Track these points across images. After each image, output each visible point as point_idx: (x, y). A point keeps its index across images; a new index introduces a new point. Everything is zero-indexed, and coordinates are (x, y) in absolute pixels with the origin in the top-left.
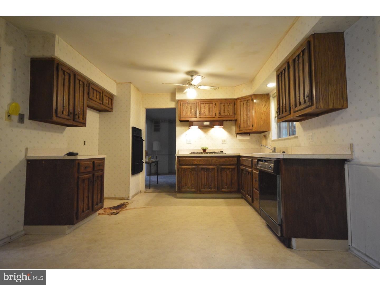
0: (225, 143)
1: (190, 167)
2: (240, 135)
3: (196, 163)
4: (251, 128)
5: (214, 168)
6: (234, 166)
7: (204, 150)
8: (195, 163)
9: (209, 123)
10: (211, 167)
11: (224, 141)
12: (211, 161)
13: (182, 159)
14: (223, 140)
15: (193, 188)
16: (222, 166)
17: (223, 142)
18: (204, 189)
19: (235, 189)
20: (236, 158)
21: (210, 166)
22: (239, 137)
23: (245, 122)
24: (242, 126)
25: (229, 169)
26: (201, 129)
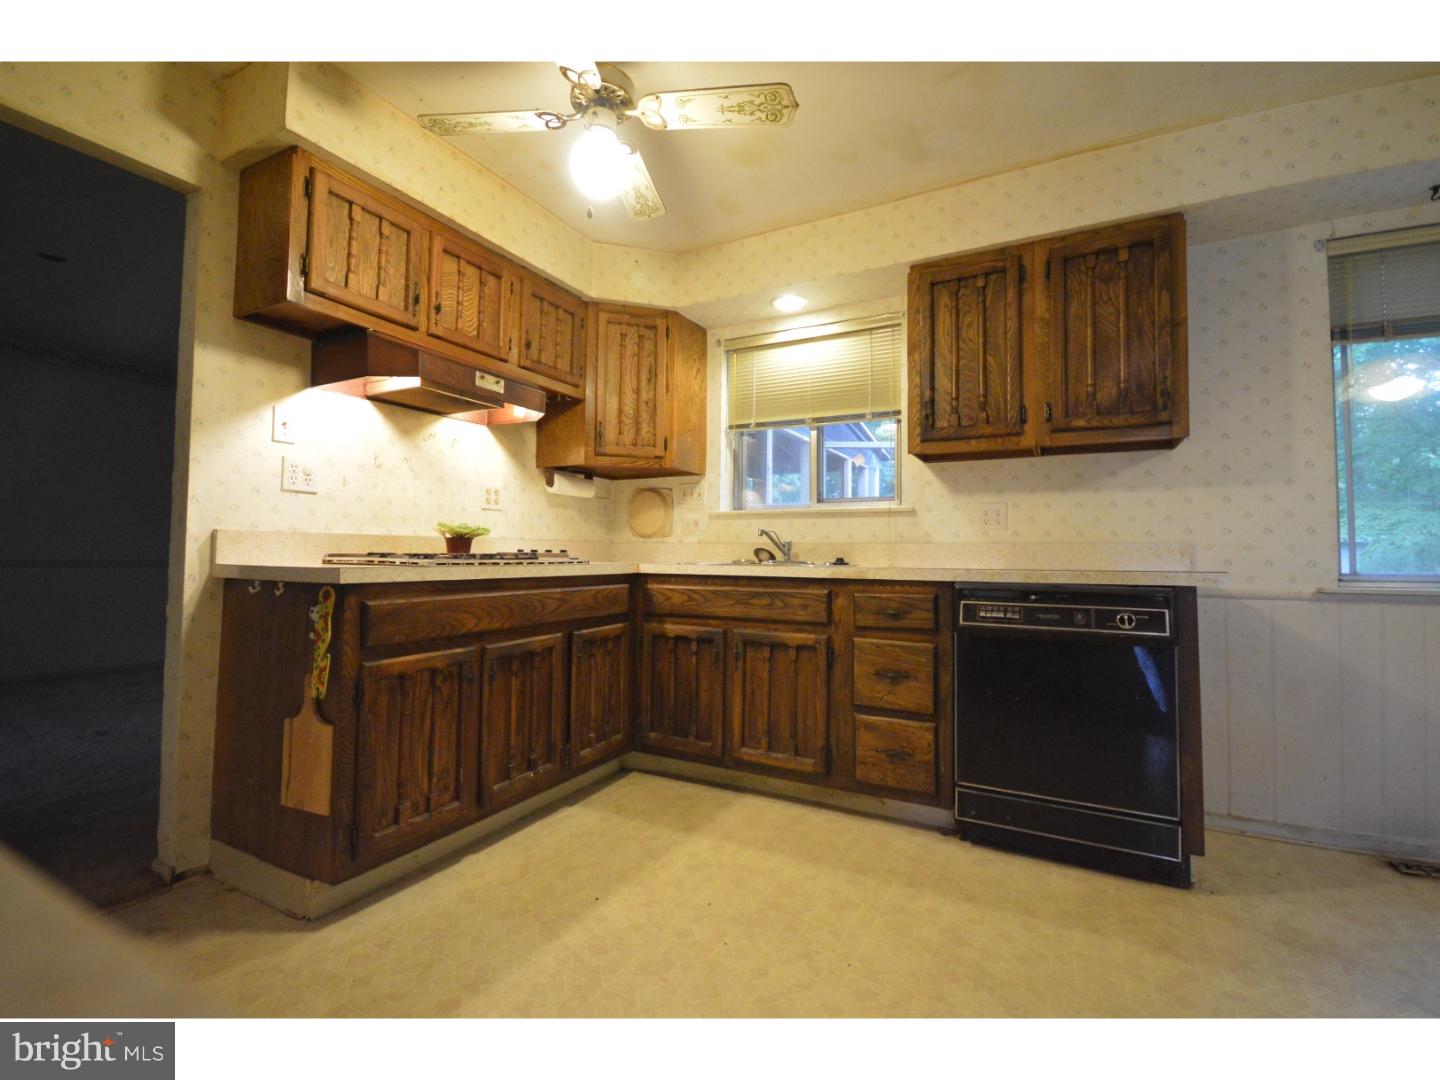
0: (498, 507)
1: (437, 657)
2: (567, 477)
3: (470, 624)
4: (659, 451)
5: (550, 649)
6: (620, 625)
7: (459, 544)
8: (464, 630)
9: (502, 382)
10: (539, 640)
11: (491, 498)
12: (544, 606)
13: (385, 602)
14: (488, 491)
15: (447, 797)
16: (584, 631)
17: (488, 501)
18: (507, 782)
19: (619, 736)
20: (627, 586)
21: (535, 635)
22: (562, 485)
23: (627, 421)
24: (610, 434)
25: (605, 640)
26: (379, 409)
